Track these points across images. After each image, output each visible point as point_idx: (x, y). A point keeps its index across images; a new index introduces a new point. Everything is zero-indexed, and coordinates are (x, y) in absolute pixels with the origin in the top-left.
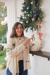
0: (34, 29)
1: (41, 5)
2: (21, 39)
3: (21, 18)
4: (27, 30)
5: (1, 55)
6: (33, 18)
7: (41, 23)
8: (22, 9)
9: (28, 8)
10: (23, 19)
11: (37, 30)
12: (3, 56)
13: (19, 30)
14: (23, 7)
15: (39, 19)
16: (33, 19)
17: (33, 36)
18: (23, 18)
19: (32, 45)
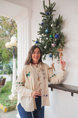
0: (54, 56)
1: (62, 28)
2: (38, 66)
3: (37, 42)
4: (45, 57)
5: (3, 92)
6: (53, 43)
7: (62, 50)
8: (39, 30)
9: (46, 31)
10: (39, 43)
11: (57, 57)
12: (6, 93)
13: (36, 55)
14: (40, 29)
15: (60, 45)
16: (53, 45)
17: (53, 65)
18: (40, 41)
19: (53, 76)
